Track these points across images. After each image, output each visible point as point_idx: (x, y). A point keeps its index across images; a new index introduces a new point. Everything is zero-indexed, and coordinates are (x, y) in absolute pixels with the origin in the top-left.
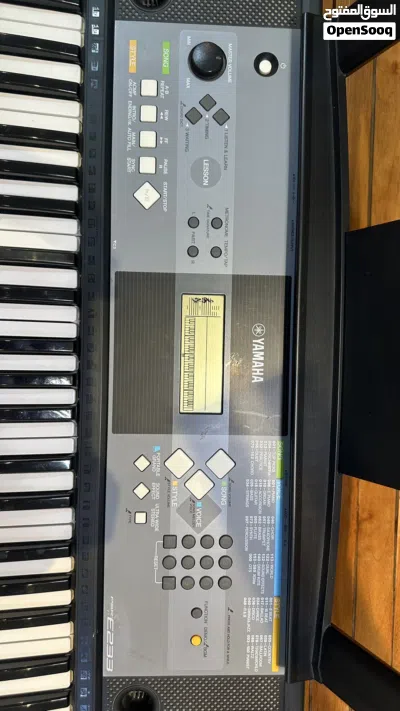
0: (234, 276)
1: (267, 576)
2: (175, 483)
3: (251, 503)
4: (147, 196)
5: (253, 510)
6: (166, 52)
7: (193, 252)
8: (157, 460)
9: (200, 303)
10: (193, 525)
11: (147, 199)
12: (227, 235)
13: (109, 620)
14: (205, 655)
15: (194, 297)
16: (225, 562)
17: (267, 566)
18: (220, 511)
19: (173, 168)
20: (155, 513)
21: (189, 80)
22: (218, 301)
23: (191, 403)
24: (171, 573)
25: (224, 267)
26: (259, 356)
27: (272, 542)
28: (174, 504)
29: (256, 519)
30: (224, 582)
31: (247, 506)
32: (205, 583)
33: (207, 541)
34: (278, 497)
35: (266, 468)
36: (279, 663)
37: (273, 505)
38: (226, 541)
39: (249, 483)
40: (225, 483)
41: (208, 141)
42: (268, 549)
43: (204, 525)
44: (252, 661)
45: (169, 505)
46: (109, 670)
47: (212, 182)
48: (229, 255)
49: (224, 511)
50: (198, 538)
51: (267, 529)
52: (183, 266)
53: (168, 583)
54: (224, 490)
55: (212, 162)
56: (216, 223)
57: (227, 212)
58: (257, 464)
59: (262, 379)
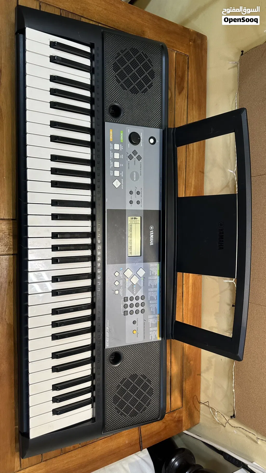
0: (144, 210)
1: (155, 308)
2: (127, 280)
3: (150, 284)
4: (117, 184)
5: (151, 287)
6: (122, 134)
7: (131, 202)
8: (121, 272)
9: (133, 219)
10: (133, 293)
11: (117, 185)
12: (141, 197)
13: (107, 328)
14: (137, 337)
15: (131, 217)
16: (143, 305)
17: (155, 305)
18: (141, 288)
19: (124, 174)
20: (121, 290)
21: (129, 144)
22: (139, 218)
23: (131, 253)
24: (126, 310)
25: (141, 208)
26: (152, 236)
27: (157, 296)
28: (127, 287)
29: (152, 290)
30: (143, 311)
31: (149, 285)
32: (137, 312)
33: (137, 298)
34: (158, 282)
35: (154, 273)
36: (159, 337)
37: (157, 284)
38: (143, 297)
39: (150, 278)
40: (142, 279)
41: (135, 166)
42: (155, 299)
43: (136, 293)
44: (152, 337)
45: (125, 287)
46: (107, 346)
47: (137, 180)
48: (142, 203)
49: (142, 288)
50: (134, 297)
51: (155, 293)
52: (128, 207)
53: (125, 313)
54: (142, 281)
55: (136, 173)
56: (138, 193)
57: (141, 189)
58: (152, 272)
59: (153, 244)
